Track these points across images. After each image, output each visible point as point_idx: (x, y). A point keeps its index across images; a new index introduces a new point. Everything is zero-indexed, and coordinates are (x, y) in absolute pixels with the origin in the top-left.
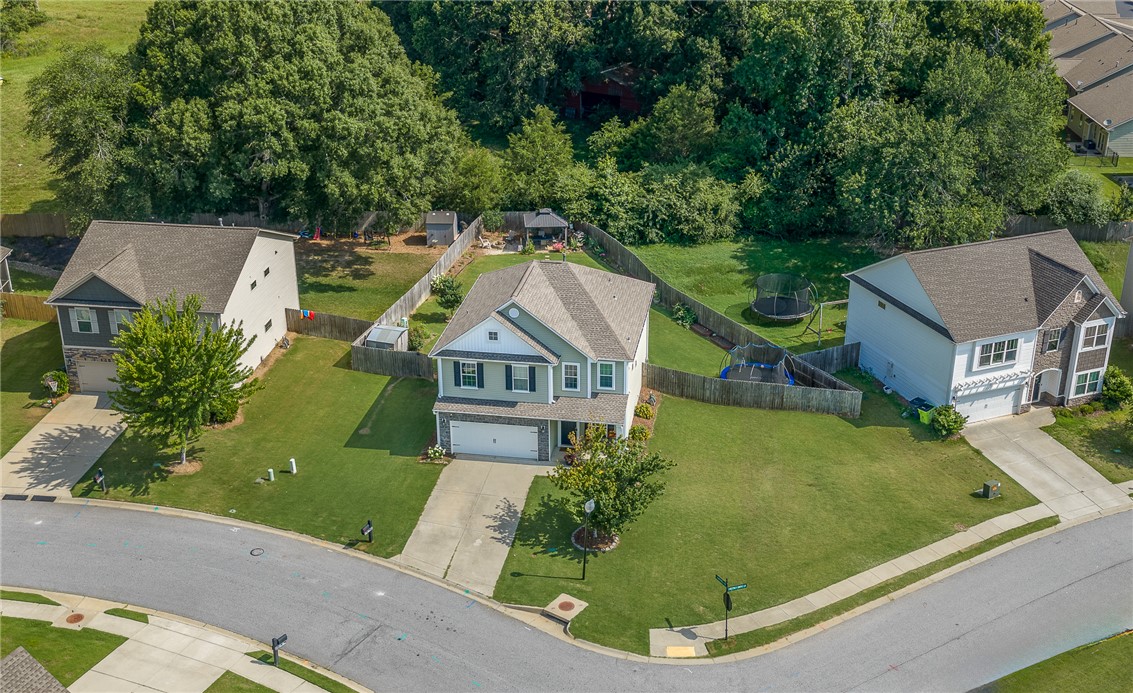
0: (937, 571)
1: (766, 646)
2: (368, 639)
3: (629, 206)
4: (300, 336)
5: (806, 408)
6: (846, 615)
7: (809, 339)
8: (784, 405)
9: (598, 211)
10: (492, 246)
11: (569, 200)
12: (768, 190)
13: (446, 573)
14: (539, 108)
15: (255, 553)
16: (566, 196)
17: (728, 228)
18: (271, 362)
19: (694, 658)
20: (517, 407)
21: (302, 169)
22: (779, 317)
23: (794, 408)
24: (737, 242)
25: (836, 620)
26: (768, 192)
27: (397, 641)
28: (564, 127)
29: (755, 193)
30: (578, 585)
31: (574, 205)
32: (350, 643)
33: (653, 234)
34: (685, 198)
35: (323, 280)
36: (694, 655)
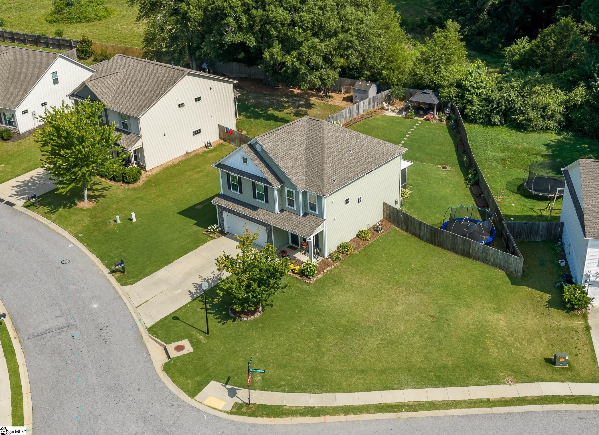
0: (456, 408)
1: (272, 419)
2: (59, 331)
3: (484, 96)
4: (224, 143)
5: (485, 261)
6: (352, 417)
7: (546, 213)
8: (471, 255)
9: (462, 97)
10: (392, 110)
11: (443, 87)
12: (588, 100)
13: (141, 305)
14: (450, 22)
15: (63, 262)
16: (442, 84)
17: (552, 124)
18: (190, 155)
19: (218, 410)
20: (257, 212)
21: (251, 41)
22: (536, 193)
23: (477, 259)
24: (560, 135)
25: (342, 418)
26: (587, 102)
27: (70, 337)
28: (462, 37)
29: (577, 100)
30: (201, 337)
31: (446, 90)
32: (48, 330)
33: (496, 119)
34: (523, 96)
35: (277, 113)
36: (220, 408)
